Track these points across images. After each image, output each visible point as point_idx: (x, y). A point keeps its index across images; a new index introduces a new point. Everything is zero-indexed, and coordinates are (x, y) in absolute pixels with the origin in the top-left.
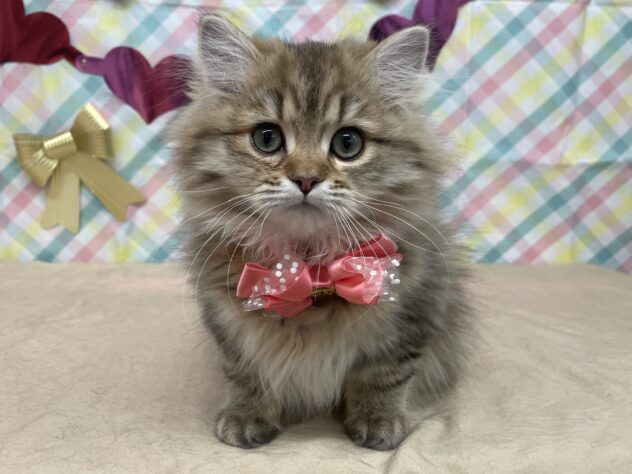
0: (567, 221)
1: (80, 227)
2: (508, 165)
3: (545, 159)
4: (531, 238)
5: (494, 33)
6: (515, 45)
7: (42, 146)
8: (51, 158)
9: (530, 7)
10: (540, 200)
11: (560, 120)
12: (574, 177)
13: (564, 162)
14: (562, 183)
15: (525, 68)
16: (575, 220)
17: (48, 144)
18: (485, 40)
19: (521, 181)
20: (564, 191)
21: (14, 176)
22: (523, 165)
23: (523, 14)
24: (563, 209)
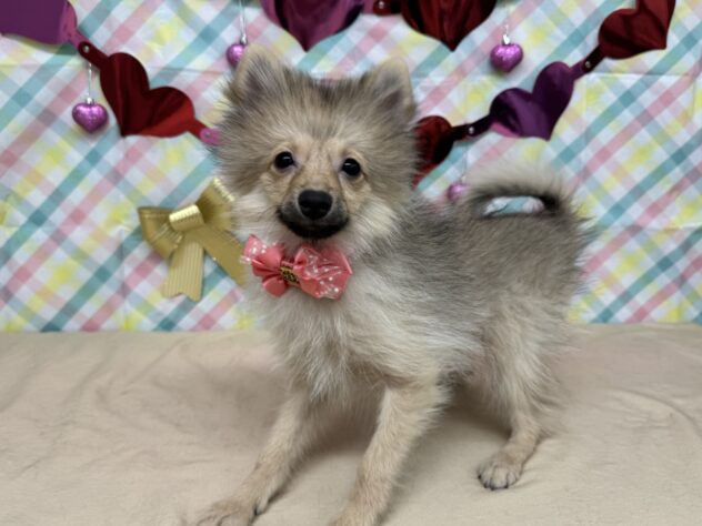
0: (674, 281)
1: (202, 295)
2: (621, 229)
3: (655, 224)
4: (641, 299)
5: (608, 104)
6: (627, 116)
7: (167, 219)
9: (641, 80)
10: (650, 262)
11: (668, 187)
12: (682, 240)
13: (671, 227)
14: (671, 246)
15: (636, 137)
16: (682, 280)
17: (174, 217)
18: (599, 111)
19: (633, 245)
20: (673, 254)
21: (136, 246)
22: (635, 229)
23: (635, 86)
24: (670, 270)
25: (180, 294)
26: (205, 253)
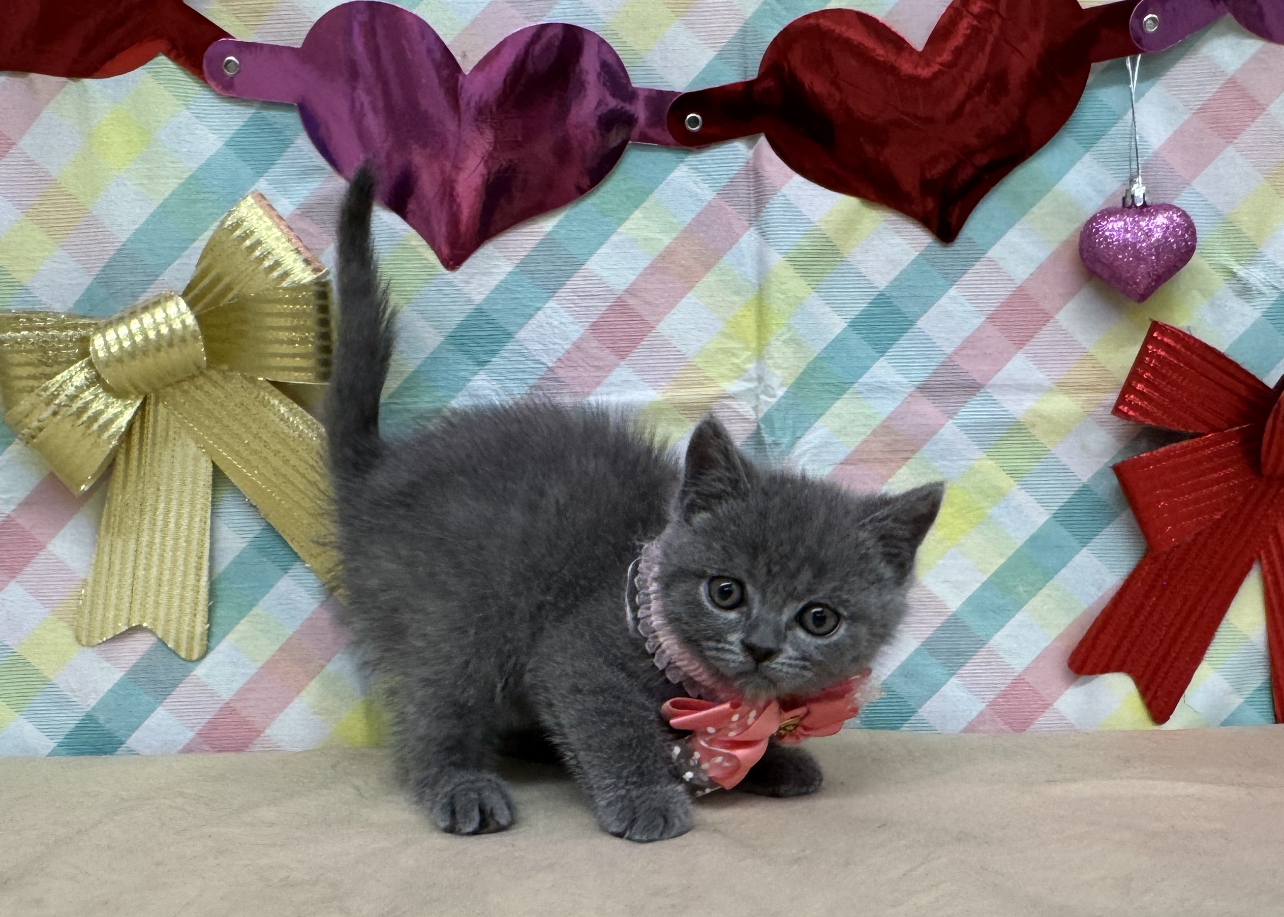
7: (83, 350)
8: (118, 393)
25: (133, 630)
26: (218, 477)
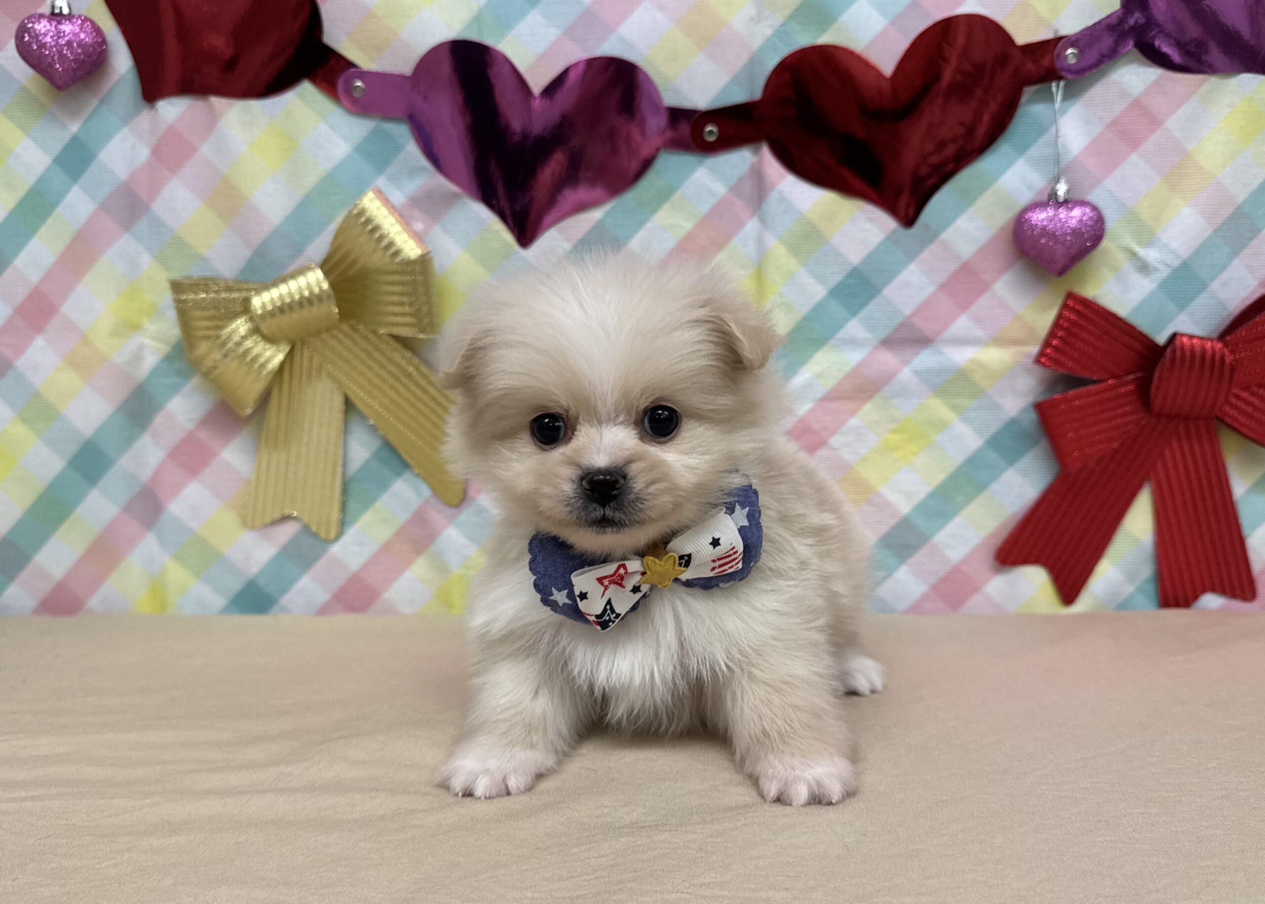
7: (245, 308)
8: (270, 340)
17: (260, 301)
21: (175, 390)
25: (286, 518)
26: (349, 405)
